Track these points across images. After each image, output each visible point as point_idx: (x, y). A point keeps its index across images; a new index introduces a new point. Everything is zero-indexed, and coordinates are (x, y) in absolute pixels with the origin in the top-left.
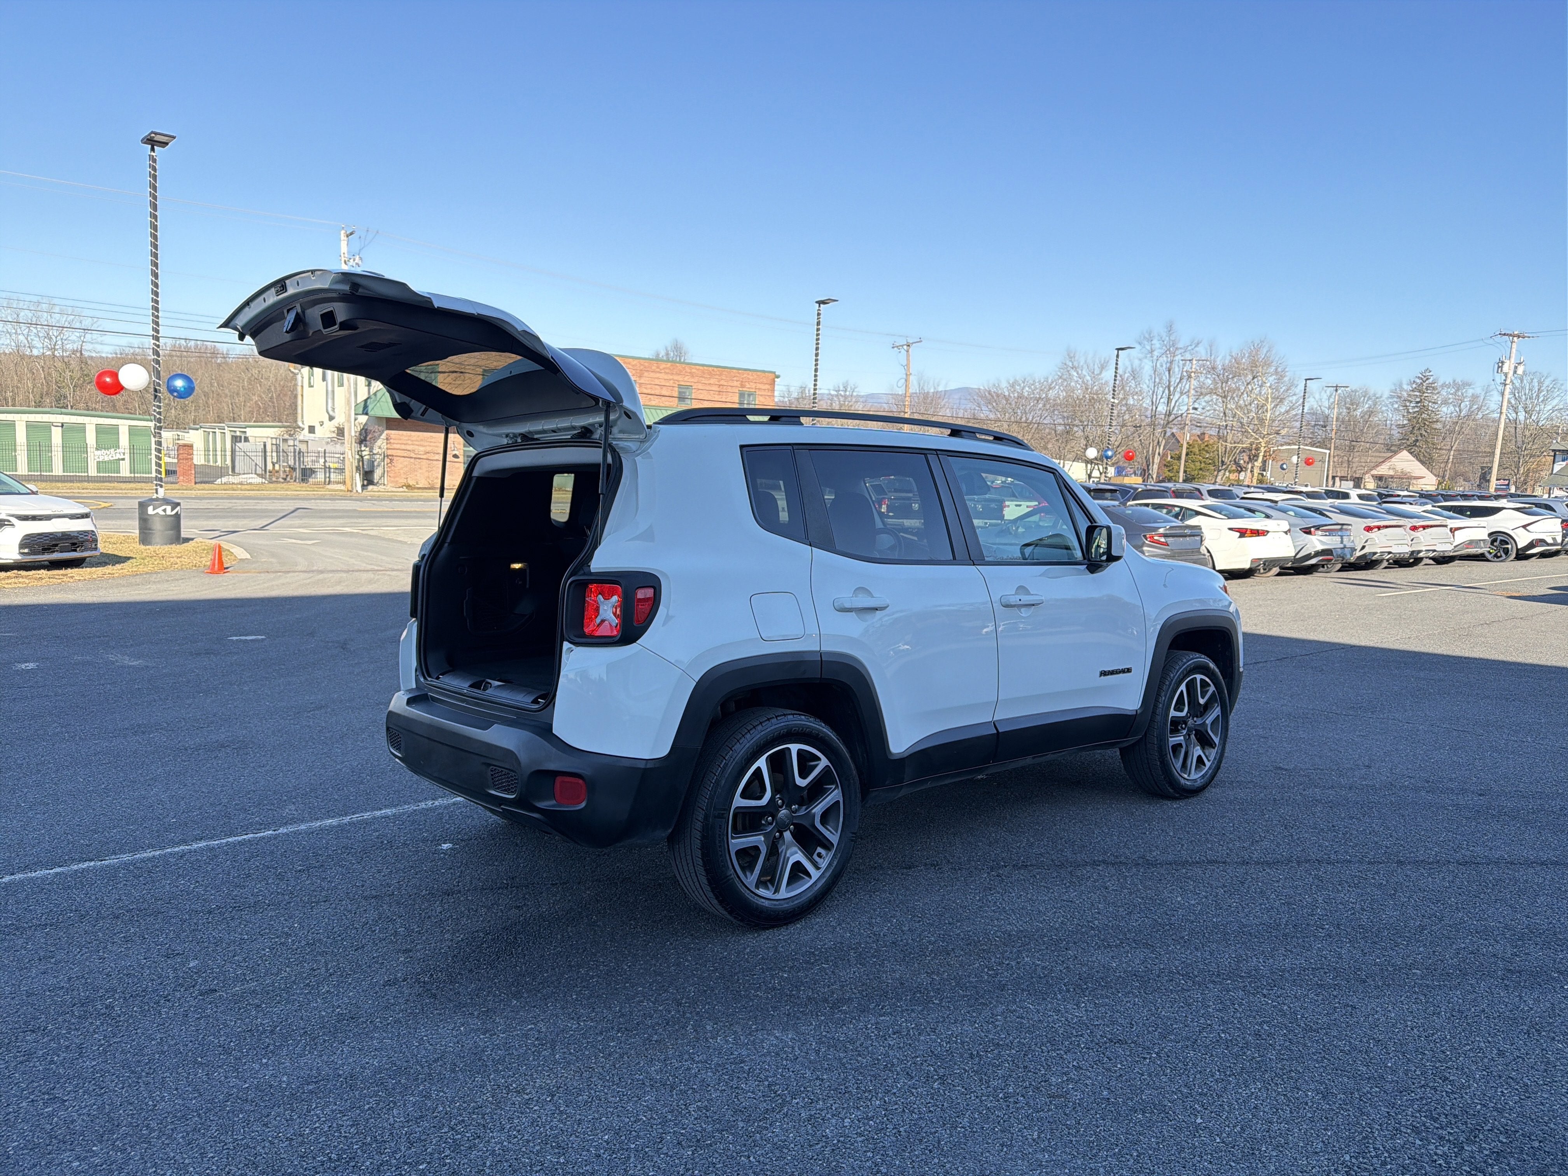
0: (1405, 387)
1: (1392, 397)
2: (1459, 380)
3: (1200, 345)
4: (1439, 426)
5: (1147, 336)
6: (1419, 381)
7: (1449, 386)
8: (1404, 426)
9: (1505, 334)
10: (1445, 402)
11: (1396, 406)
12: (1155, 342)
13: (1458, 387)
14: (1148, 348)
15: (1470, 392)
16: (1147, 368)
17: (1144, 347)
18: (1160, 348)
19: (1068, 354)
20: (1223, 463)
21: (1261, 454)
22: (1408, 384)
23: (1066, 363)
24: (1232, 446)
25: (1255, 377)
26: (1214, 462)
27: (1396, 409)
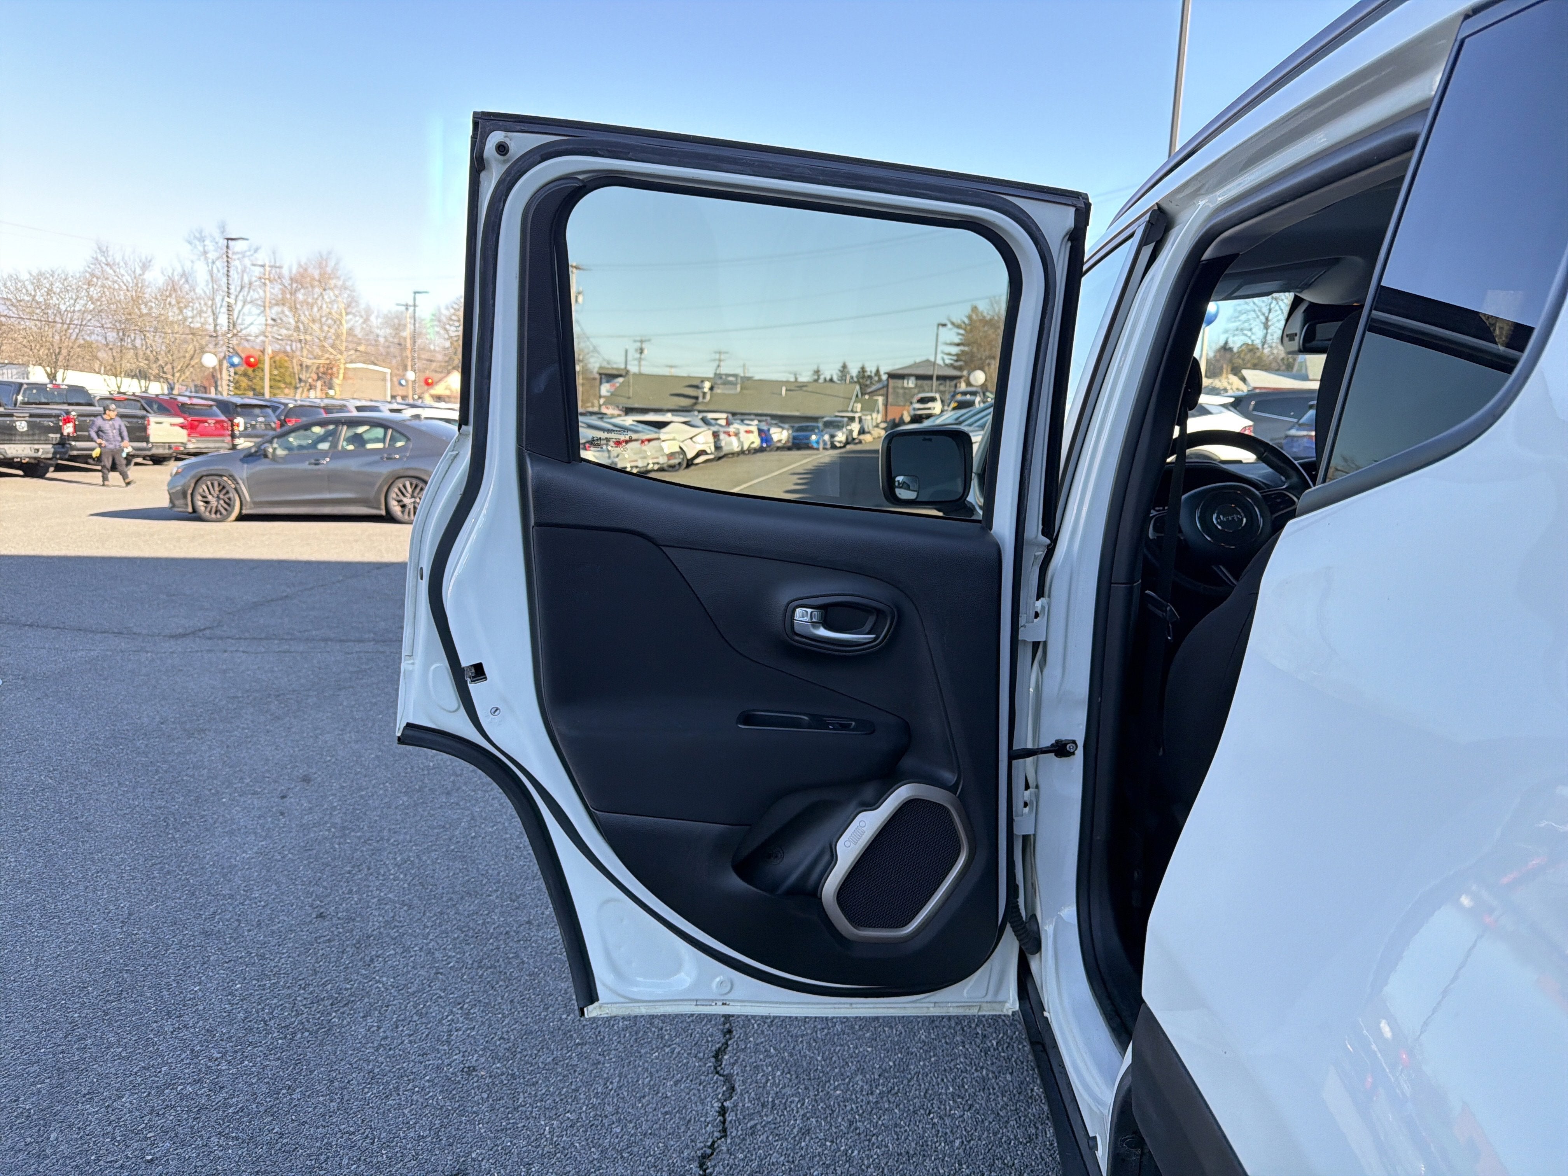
0: (444, 312)
1: (432, 320)
5: (198, 235)
8: (448, 348)
11: (437, 329)
12: (207, 242)
14: (201, 249)
17: (195, 247)
18: (213, 249)
19: (100, 249)
20: (300, 380)
21: (342, 371)
22: (447, 308)
23: (97, 259)
24: (309, 362)
25: (325, 290)
26: (284, 379)
27: (438, 333)
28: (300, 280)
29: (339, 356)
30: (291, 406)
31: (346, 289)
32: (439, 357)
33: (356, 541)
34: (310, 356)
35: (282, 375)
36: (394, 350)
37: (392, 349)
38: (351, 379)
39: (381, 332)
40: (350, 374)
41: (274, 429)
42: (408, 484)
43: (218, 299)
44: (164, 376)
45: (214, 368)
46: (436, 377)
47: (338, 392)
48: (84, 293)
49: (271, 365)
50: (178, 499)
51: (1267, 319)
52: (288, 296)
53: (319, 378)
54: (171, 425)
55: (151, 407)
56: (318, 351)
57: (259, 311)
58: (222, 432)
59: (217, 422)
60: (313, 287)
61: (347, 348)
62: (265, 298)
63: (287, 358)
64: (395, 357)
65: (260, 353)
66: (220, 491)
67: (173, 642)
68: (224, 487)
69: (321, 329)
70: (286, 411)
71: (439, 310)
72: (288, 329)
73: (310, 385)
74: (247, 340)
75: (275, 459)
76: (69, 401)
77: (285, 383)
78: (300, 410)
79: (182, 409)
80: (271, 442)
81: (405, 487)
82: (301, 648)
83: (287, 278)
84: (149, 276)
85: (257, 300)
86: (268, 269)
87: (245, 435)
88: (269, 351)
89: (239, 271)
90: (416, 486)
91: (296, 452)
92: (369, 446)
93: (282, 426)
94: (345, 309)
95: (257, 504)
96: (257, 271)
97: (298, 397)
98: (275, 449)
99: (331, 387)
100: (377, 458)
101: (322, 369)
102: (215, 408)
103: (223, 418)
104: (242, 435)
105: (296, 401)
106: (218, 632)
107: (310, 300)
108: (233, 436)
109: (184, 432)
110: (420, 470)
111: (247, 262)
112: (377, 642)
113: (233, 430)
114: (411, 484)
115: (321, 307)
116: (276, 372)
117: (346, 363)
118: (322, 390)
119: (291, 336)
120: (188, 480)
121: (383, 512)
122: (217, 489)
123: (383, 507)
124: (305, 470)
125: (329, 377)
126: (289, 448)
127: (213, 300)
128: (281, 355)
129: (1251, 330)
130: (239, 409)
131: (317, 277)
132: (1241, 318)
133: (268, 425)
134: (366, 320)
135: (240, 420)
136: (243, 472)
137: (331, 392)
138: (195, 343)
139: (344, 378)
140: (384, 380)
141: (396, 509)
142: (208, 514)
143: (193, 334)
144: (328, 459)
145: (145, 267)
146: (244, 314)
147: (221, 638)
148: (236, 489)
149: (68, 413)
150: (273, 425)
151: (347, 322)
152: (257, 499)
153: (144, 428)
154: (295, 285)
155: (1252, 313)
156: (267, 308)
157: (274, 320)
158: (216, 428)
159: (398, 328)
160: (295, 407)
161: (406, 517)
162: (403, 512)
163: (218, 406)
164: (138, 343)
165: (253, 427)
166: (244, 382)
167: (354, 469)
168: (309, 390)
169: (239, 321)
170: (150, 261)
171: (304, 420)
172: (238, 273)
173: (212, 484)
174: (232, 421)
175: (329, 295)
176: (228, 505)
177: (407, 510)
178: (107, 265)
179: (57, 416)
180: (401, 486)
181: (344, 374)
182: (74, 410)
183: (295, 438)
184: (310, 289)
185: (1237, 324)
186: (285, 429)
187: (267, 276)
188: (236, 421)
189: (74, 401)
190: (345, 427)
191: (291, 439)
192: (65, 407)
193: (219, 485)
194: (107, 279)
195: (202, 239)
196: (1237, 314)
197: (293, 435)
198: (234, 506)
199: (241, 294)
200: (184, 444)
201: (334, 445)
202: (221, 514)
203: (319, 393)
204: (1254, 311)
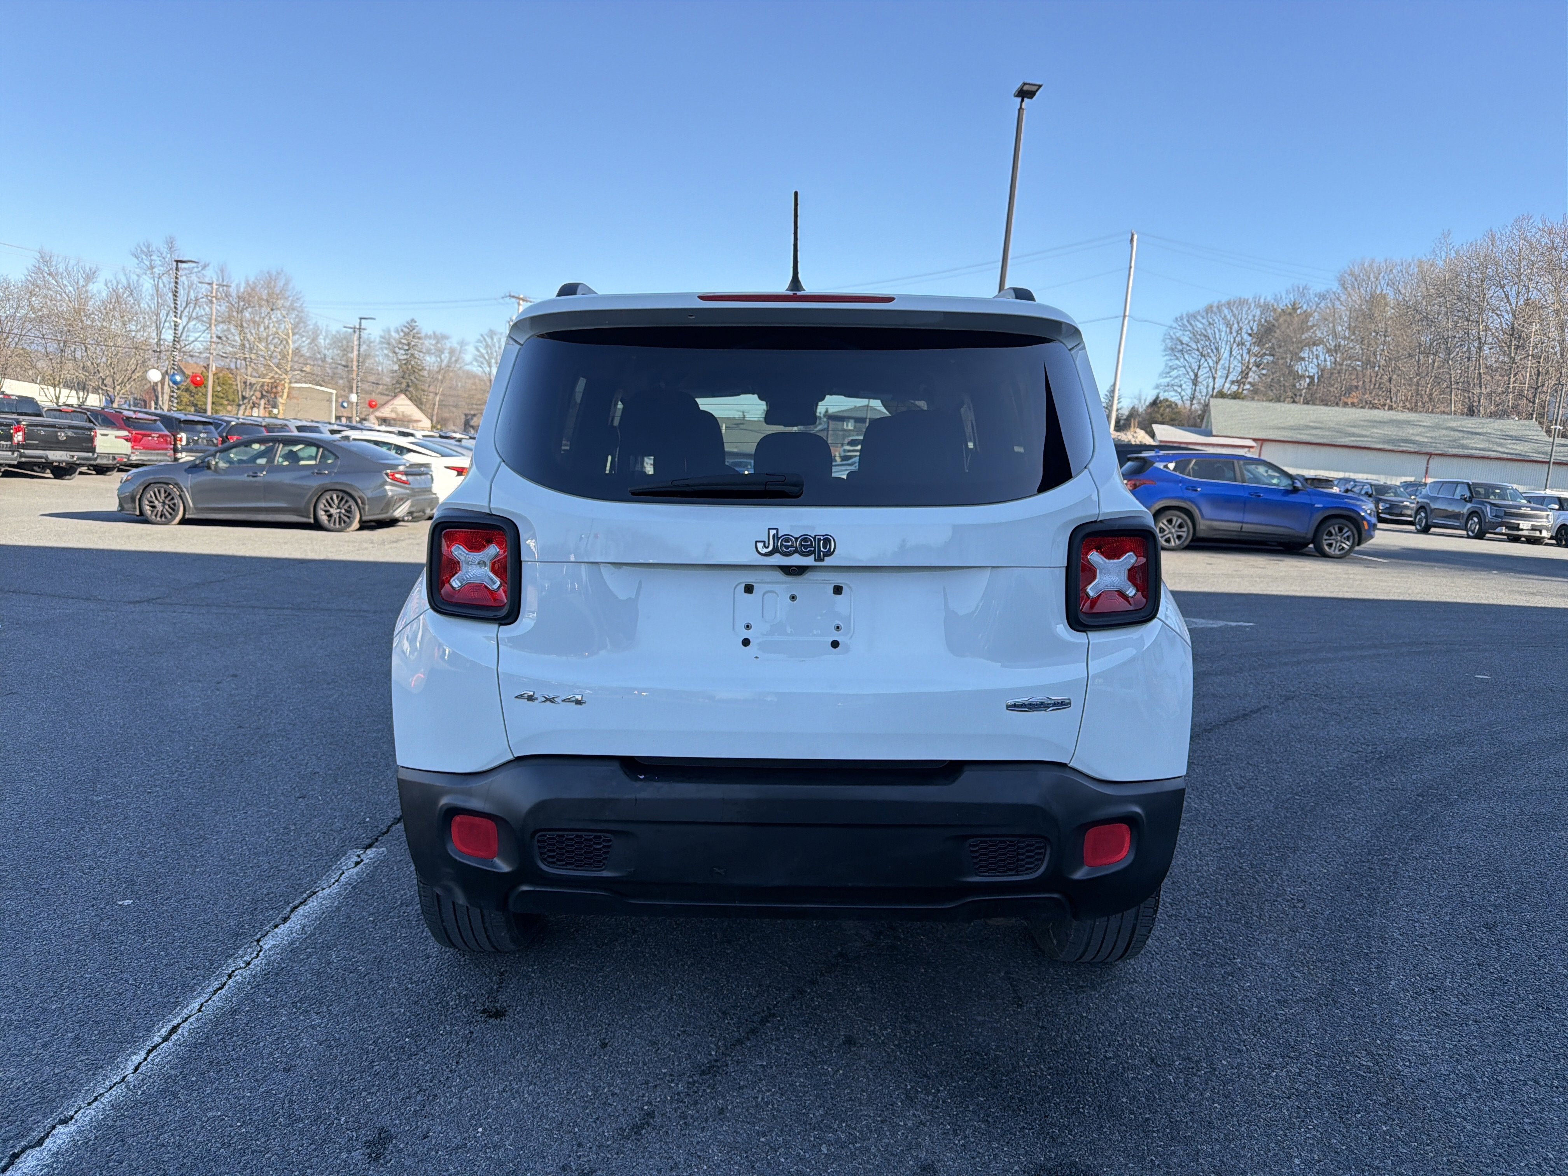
0: (393, 334)
1: (381, 343)
2: (438, 333)
3: (207, 268)
4: (425, 373)
5: (145, 250)
6: (406, 330)
7: (430, 337)
8: (396, 371)
9: (514, 297)
10: (429, 352)
11: (386, 352)
12: (153, 256)
13: (440, 338)
14: (148, 263)
15: (448, 345)
16: (147, 285)
18: (161, 266)
19: (42, 257)
20: (244, 398)
21: (286, 391)
22: (397, 331)
23: (39, 268)
24: (253, 380)
25: (272, 310)
26: (227, 396)
27: (387, 355)
28: (246, 299)
29: (284, 376)
30: (233, 423)
31: (293, 309)
32: (387, 380)
33: (285, 543)
34: (255, 374)
35: (226, 393)
36: (340, 370)
37: (339, 371)
38: (295, 398)
39: (329, 353)
40: (294, 393)
41: (216, 445)
42: (335, 497)
43: (163, 313)
44: (104, 388)
45: (156, 384)
46: (381, 399)
47: (281, 411)
48: (25, 303)
49: (214, 382)
50: (127, 503)
51: (1196, 375)
52: (235, 314)
53: (263, 396)
54: (116, 437)
55: (96, 419)
56: (262, 369)
57: (205, 328)
58: (165, 446)
59: (160, 436)
60: (260, 306)
61: (292, 368)
62: (211, 315)
63: (230, 376)
64: (342, 378)
65: (204, 369)
66: (166, 498)
67: (131, 606)
68: (169, 494)
69: (267, 348)
70: (228, 428)
71: (389, 331)
72: (233, 346)
73: (253, 403)
74: (192, 356)
75: (217, 470)
76: (19, 411)
77: (228, 400)
78: (242, 428)
79: (127, 423)
80: (214, 455)
81: (332, 499)
82: (234, 611)
83: (234, 294)
84: (93, 288)
85: (202, 316)
86: (215, 287)
87: (187, 449)
88: (213, 368)
89: (186, 286)
90: (342, 499)
91: (237, 465)
92: (302, 463)
93: (223, 442)
94: (292, 329)
95: (198, 510)
96: (204, 289)
97: (240, 415)
98: (217, 463)
99: (275, 406)
100: (308, 473)
101: (266, 388)
102: (158, 423)
103: (167, 432)
104: (184, 450)
105: (238, 419)
106: (168, 600)
107: (257, 319)
108: (175, 450)
109: (129, 445)
110: (347, 484)
111: (194, 278)
112: (293, 609)
113: (175, 445)
114: (338, 497)
115: (268, 327)
116: (219, 389)
117: (290, 383)
118: (265, 408)
119: (236, 353)
120: (136, 487)
121: (312, 521)
122: (163, 495)
123: (312, 516)
124: (244, 482)
125: (273, 396)
126: (231, 462)
127: (158, 315)
128: (226, 372)
129: (1181, 386)
130: (182, 425)
131: (265, 298)
132: (1171, 374)
133: (210, 441)
134: (314, 340)
135: (183, 436)
136: (187, 481)
137: (275, 411)
138: (137, 357)
139: (288, 397)
140: (330, 400)
141: (323, 518)
142: (153, 517)
143: (137, 348)
144: (264, 473)
145: (90, 277)
146: (188, 330)
147: (171, 604)
148: (180, 496)
149: (19, 422)
150: (215, 441)
151: (294, 342)
152: (200, 506)
153: (91, 440)
154: (242, 304)
155: (1183, 369)
156: (213, 326)
157: (220, 338)
158: (160, 442)
159: (346, 350)
160: (237, 424)
161: (332, 525)
162: (329, 521)
163: (161, 421)
164: (78, 355)
165: (196, 442)
166: (186, 398)
167: (287, 481)
168: (252, 408)
169: (183, 337)
170: (95, 272)
171: (245, 437)
172: (184, 289)
173: (159, 491)
174: (175, 436)
175: (276, 315)
176: (173, 510)
177: (333, 519)
178: (49, 274)
179: (9, 425)
180: (328, 498)
181: (289, 393)
182: (24, 420)
183: (236, 454)
184: (257, 308)
185: (1168, 380)
186: (226, 445)
187: (214, 294)
188: (179, 436)
189: (24, 411)
190: (281, 445)
191: (232, 455)
192: (15, 416)
193: (165, 492)
194: (49, 289)
195: (149, 254)
196: (1168, 370)
197: (234, 450)
198: (178, 511)
199: (187, 309)
200: (128, 456)
201: (271, 460)
202: (166, 518)
203: (262, 412)
204: (1184, 367)
